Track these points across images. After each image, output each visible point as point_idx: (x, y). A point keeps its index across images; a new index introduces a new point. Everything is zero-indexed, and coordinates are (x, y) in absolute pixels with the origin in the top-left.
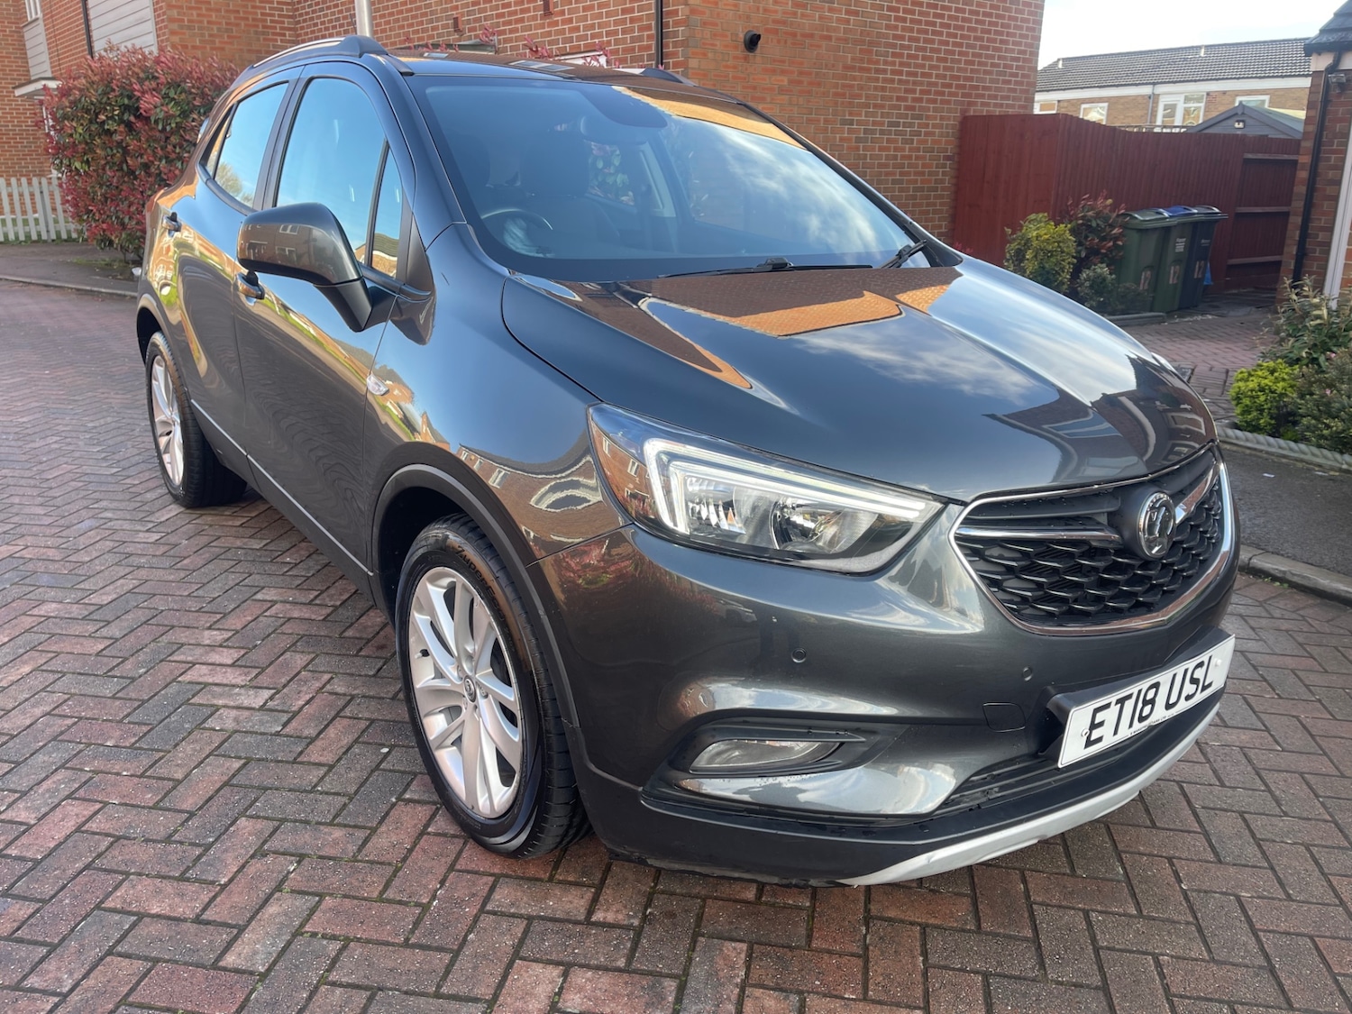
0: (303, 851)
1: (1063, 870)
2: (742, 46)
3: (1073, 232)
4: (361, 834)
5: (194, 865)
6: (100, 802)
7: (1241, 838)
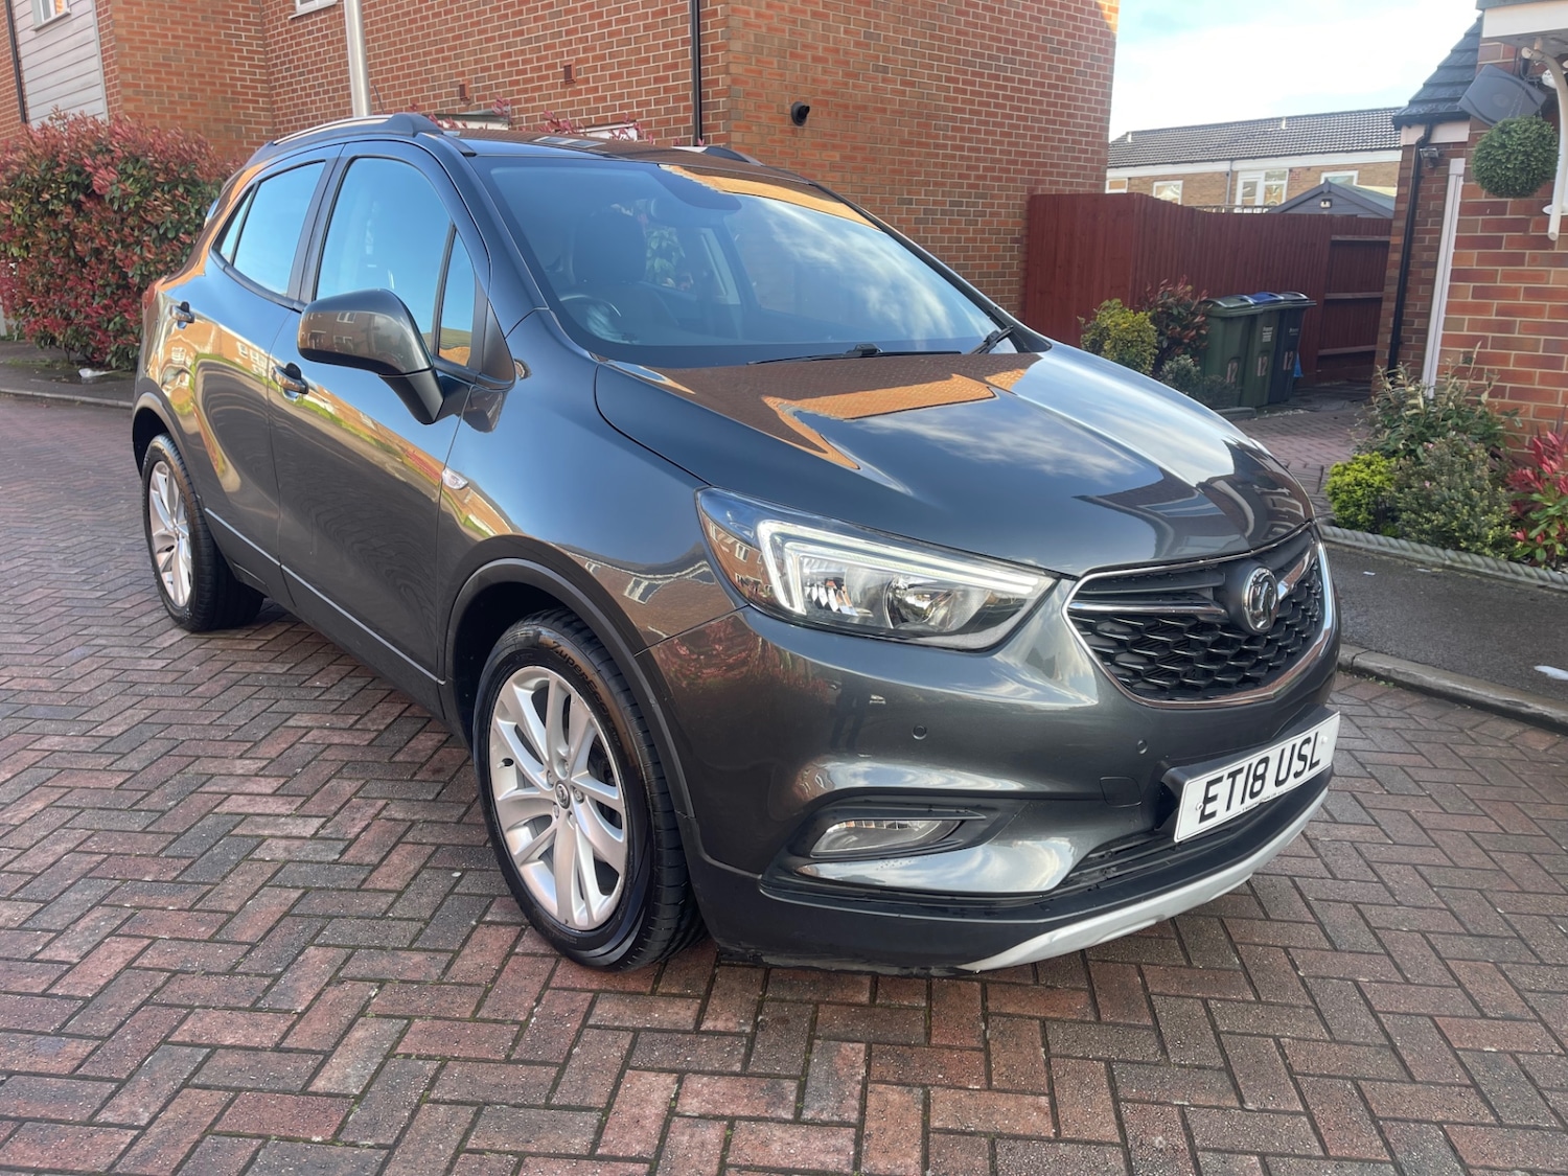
0: (382, 977)
1: (1179, 963)
2: (789, 119)
3: (1153, 320)
4: (444, 958)
5: (265, 995)
6: (148, 938)
7: (1355, 927)
